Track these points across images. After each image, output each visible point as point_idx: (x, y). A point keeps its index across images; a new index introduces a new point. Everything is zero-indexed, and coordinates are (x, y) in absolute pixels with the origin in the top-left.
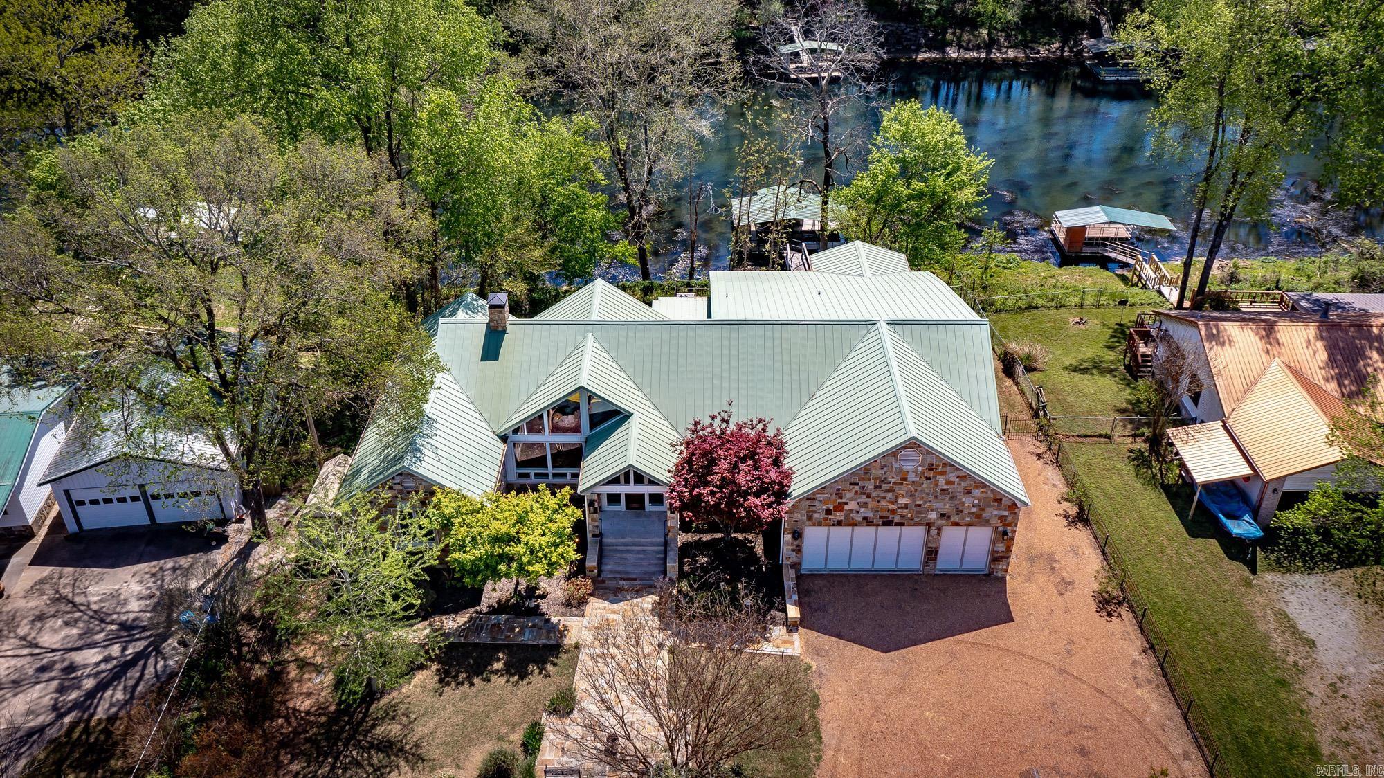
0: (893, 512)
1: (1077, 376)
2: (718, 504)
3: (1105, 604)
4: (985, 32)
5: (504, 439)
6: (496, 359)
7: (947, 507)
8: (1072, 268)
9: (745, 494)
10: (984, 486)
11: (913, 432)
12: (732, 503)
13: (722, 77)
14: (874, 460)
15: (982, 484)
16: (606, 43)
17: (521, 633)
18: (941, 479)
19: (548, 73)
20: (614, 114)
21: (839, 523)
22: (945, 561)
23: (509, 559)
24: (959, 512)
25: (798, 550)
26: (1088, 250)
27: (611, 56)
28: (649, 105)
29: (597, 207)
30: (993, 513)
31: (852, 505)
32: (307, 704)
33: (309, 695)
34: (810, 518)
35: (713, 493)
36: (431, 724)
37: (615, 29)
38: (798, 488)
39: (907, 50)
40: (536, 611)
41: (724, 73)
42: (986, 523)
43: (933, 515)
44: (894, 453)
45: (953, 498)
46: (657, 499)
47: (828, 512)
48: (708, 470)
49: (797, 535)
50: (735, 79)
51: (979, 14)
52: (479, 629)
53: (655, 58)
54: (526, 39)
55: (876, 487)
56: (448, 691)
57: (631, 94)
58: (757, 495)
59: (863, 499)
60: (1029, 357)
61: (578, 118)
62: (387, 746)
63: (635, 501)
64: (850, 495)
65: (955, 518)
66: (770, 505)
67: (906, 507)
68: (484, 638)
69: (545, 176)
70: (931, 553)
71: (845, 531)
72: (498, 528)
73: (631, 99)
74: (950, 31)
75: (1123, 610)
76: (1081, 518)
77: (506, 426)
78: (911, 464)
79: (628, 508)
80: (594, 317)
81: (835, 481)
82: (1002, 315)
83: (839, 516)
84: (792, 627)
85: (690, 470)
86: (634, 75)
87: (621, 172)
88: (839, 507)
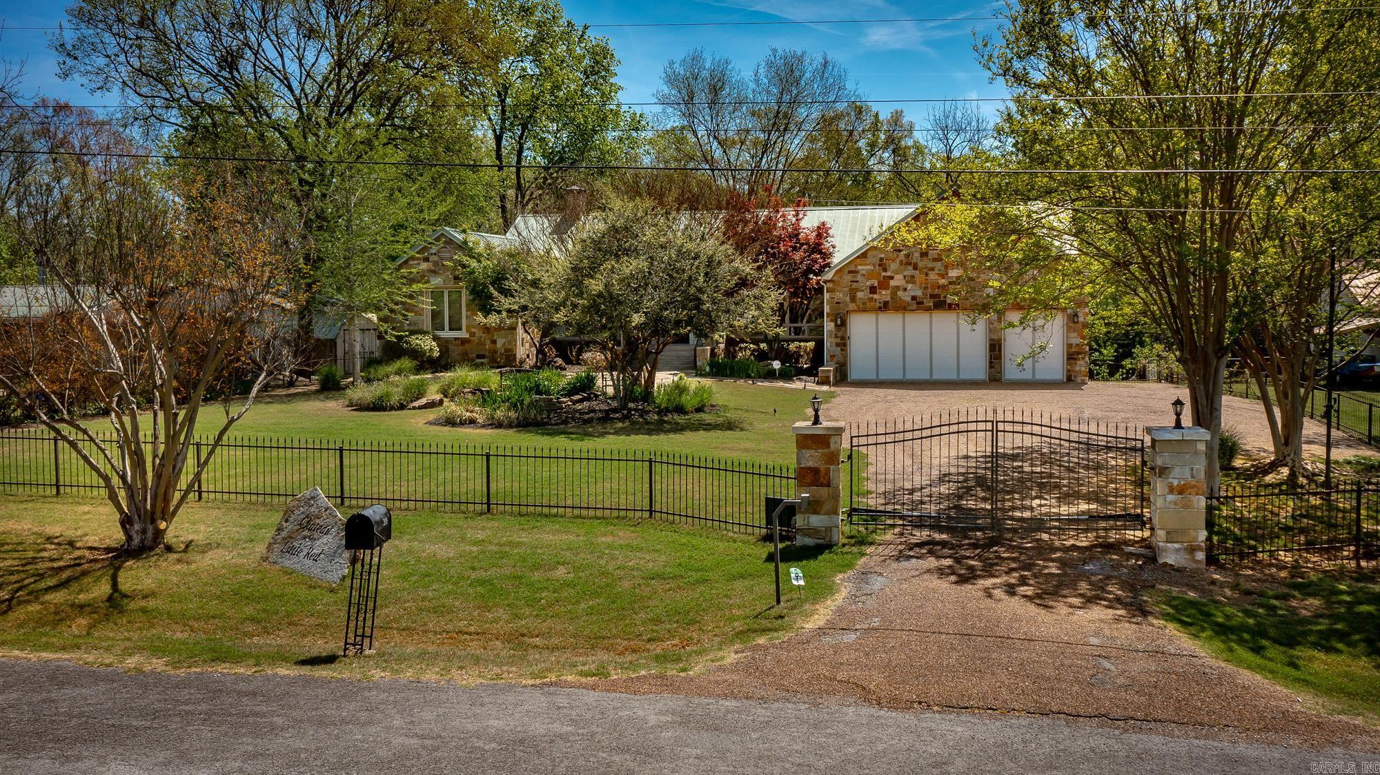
0: (944, 290)
25: (843, 345)
34: (853, 300)
43: (989, 295)
47: (873, 290)
49: (842, 323)
55: (922, 255)
64: (894, 266)
67: (958, 281)
70: (995, 349)
71: (893, 320)
83: (884, 295)
88: (884, 283)
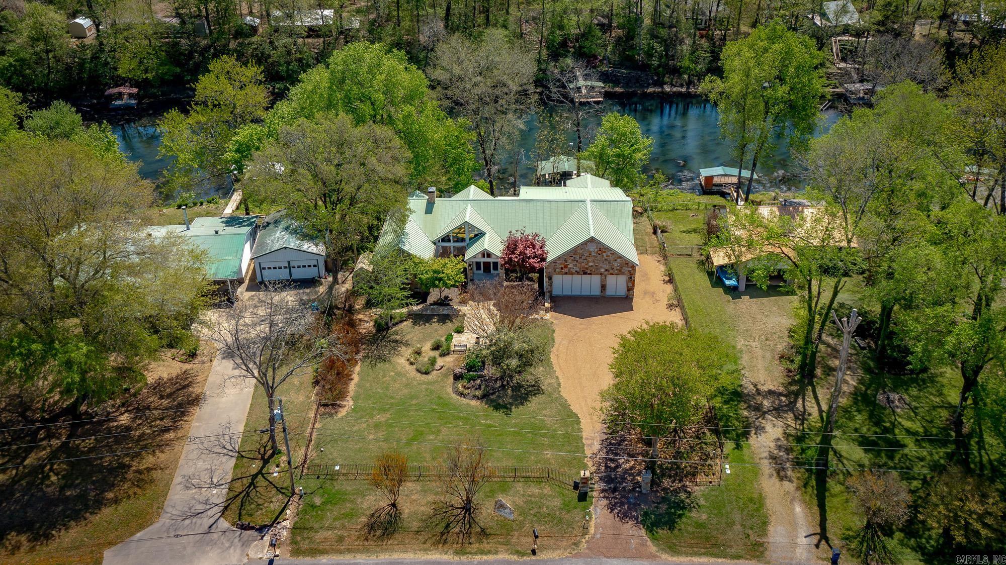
0: (587, 268)
1: (685, 234)
2: (518, 261)
3: (670, 307)
4: (686, 77)
5: (435, 243)
6: (431, 213)
7: (608, 267)
8: (706, 196)
9: (529, 258)
10: (621, 258)
11: (592, 234)
12: (523, 261)
13: (529, 101)
14: (578, 246)
15: (620, 257)
16: (475, 85)
17: (443, 310)
18: (604, 255)
19: (448, 98)
20: (479, 117)
21: (566, 273)
22: (610, 292)
23: (440, 279)
24: (612, 269)
25: (551, 285)
26: (715, 189)
27: (476, 91)
28: (495, 113)
29: (470, 160)
30: (625, 269)
31: (571, 266)
32: (364, 331)
33: (364, 329)
34: (555, 271)
35: (516, 257)
36: (411, 336)
37: (480, 78)
38: (550, 258)
39: (642, 86)
40: (448, 305)
41: (530, 99)
42: (623, 274)
43: (602, 270)
44: (586, 243)
45: (609, 263)
46: (495, 264)
47: (562, 268)
48: (515, 249)
49: (550, 278)
50: (535, 102)
51: (681, 67)
52: (427, 310)
53: (498, 92)
54: (439, 83)
55: (580, 258)
56: (416, 327)
57: (487, 108)
58: (533, 258)
59: (575, 263)
60: (664, 226)
61: (461, 120)
62: (396, 341)
63: (487, 265)
64: (570, 261)
65: (611, 271)
66: (538, 262)
67: (592, 266)
68: (429, 312)
69: (446, 145)
70: (603, 287)
71: (569, 277)
72: (435, 267)
73: (487, 111)
74: (667, 76)
75: (677, 309)
76: (671, 281)
77: (435, 238)
78: (592, 248)
79: (484, 271)
80: (471, 197)
81: (564, 255)
82: (660, 213)
83: (566, 270)
84: (547, 311)
85: (508, 250)
86: (488, 100)
87: (481, 144)
88: (566, 267)
